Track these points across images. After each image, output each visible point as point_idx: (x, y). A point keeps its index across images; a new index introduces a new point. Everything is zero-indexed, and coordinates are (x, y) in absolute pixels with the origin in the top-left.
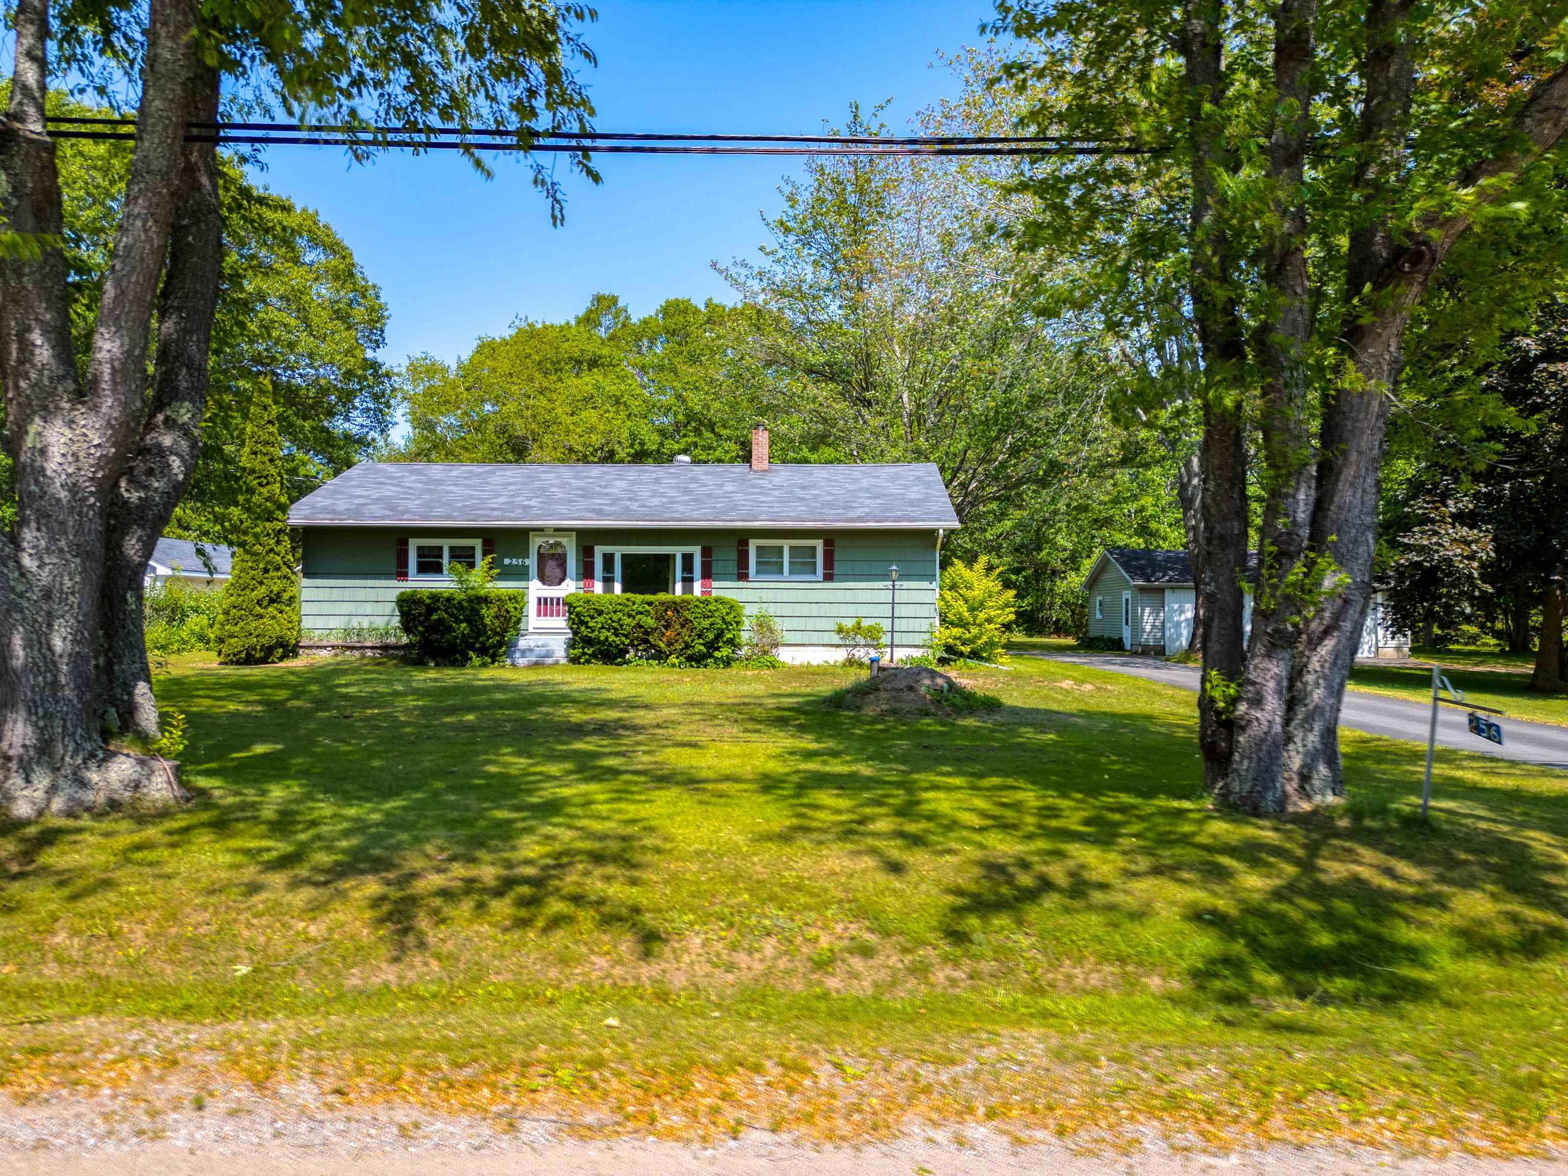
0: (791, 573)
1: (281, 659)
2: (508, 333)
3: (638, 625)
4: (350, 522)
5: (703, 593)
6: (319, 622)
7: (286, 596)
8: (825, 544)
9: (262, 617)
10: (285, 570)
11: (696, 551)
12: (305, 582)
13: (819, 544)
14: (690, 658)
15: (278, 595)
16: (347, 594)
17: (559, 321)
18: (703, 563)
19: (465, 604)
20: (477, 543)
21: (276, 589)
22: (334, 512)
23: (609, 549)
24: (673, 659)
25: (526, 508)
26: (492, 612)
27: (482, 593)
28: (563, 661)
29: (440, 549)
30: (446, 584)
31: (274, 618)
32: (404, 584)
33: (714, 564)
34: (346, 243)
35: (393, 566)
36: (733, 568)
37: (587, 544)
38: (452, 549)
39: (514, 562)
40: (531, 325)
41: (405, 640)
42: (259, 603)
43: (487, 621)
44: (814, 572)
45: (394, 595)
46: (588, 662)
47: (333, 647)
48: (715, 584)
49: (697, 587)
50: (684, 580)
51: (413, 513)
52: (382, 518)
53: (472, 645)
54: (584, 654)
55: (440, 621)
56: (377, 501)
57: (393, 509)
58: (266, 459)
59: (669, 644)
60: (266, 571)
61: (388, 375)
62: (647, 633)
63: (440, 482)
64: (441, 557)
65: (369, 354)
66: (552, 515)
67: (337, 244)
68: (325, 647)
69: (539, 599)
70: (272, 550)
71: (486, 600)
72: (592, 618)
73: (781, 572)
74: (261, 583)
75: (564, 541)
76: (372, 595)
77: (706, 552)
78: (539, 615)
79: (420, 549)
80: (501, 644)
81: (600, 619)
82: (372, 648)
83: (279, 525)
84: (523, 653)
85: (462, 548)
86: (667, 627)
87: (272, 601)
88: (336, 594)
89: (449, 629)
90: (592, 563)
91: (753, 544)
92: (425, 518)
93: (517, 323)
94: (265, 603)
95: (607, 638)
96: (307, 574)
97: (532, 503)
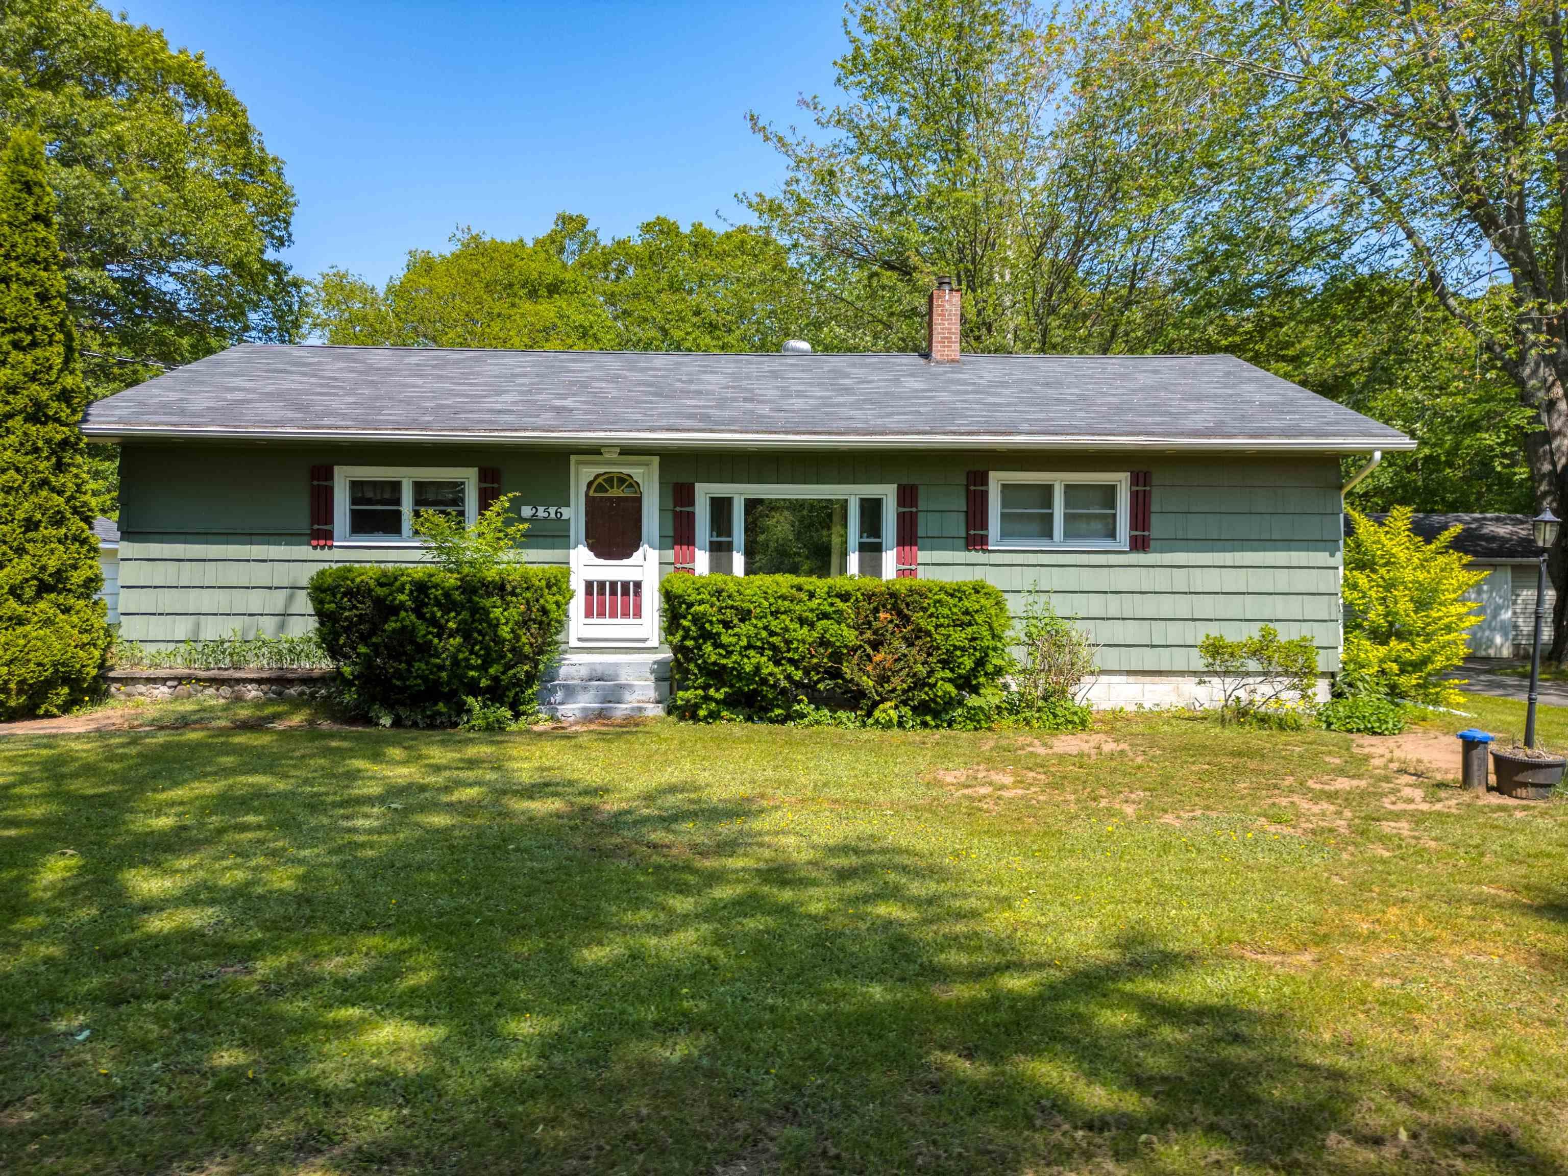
0: (1068, 535)
1: (66, 708)
2: (448, 249)
3: (823, 642)
4: (214, 429)
5: (901, 573)
6: (157, 628)
7: (77, 578)
8: (1135, 481)
9: (21, 621)
10: (76, 524)
11: (887, 493)
12: (127, 549)
13: (1121, 481)
14: (921, 709)
15: (59, 574)
16: (211, 574)
17: (508, 237)
18: (901, 517)
19: (457, 596)
20: (469, 477)
21: (53, 564)
22: (182, 412)
23: (721, 489)
24: (887, 711)
25: (559, 411)
26: (514, 613)
27: (491, 574)
28: (655, 711)
29: (396, 486)
30: (417, 555)
31: (48, 622)
32: (326, 554)
33: (921, 519)
34: (238, 97)
35: (303, 521)
36: (957, 525)
37: (683, 479)
38: (419, 487)
39: (541, 513)
40: (475, 238)
41: (326, 665)
42: (15, 592)
43: (505, 632)
44: (1112, 535)
45: (305, 574)
46: (714, 716)
47: (180, 680)
48: (923, 556)
49: (890, 561)
50: (863, 548)
51: (344, 416)
52: (281, 423)
53: (475, 682)
54: (707, 698)
55: (406, 633)
56: (269, 397)
57: (302, 408)
58: (30, 293)
59: (883, 679)
60: (31, 525)
61: (296, 284)
62: (837, 657)
63: (388, 371)
64: (398, 502)
65: (270, 255)
66: (615, 423)
67: (225, 95)
68: (164, 681)
69: (589, 585)
70: (44, 483)
71: (501, 588)
72: (727, 625)
73: (1049, 535)
74: (20, 551)
75: (637, 473)
76: (261, 574)
77: (907, 496)
78: (589, 614)
79: (356, 486)
80: (531, 678)
81: (745, 629)
82: (259, 681)
83: (59, 433)
84: (570, 691)
85: (439, 485)
86: (876, 645)
87: (43, 589)
88: (188, 574)
89: (426, 649)
90: (691, 516)
91: (996, 480)
92: (366, 424)
93: (459, 235)
94: (29, 593)
95: (758, 668)
96: (129, 532)
97: (569, 403)
